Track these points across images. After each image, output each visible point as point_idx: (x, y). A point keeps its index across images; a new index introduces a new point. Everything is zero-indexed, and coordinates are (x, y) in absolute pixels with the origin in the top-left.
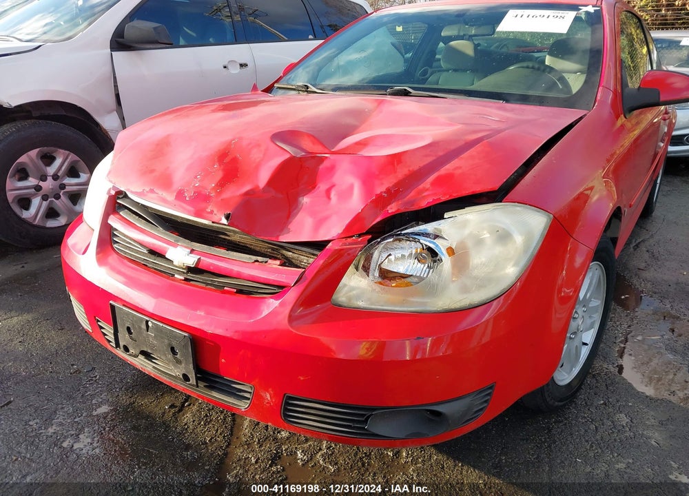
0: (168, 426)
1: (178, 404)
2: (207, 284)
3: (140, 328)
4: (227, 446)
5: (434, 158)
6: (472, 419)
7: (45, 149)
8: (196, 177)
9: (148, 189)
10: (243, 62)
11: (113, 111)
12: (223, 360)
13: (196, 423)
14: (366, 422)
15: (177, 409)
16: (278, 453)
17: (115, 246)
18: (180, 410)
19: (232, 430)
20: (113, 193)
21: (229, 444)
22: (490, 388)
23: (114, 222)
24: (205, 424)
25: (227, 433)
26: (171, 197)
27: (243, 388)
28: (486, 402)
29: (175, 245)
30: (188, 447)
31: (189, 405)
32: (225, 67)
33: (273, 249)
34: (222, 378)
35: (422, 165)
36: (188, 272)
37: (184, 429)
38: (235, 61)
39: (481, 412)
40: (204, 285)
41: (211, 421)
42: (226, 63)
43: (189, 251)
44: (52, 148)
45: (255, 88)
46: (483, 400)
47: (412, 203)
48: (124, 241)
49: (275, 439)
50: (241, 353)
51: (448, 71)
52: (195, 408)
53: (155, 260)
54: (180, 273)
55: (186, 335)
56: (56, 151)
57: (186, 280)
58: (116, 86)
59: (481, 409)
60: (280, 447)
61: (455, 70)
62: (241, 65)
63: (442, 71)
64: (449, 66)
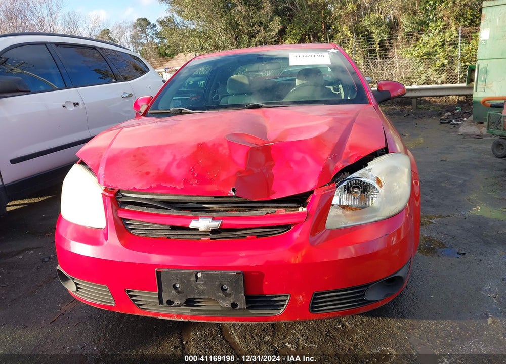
3: (189, 281)
8: (190, 171)
10: (75, 101)
12: (266, 283)
16: (274, 349)
17: (133, 232)
18: (184, 348)
19: (232, 348)
23: (124, 215)
25: (230, 350)
27: (281, 299)
31: (187, 343)
32: (64, 106)
36: (211, 233)
38: (70, 102)
42: (64, 103)
43: (211, 219)
51: (232, 94)
52: (193, 343)
53: (177, 232)
54: (205, 236)
55: (237, 272)
57: (212, 239)
60: (272, 346)
61: (236, 94)
62: (75, 104)
63: (229, 95)
64: (233, 92)
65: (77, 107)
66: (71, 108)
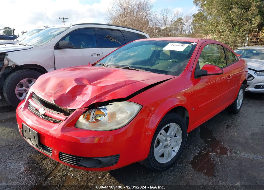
0: (38, 164)
1: (44, 158)
2: (47, 119)
3: (28, 130)
4: (52, 171)
5: (114, 88)
6: (113, 164)
7: (29, 78)
8: (51, 89)
9: (39, 92)
10: (98, 54)
11: (53, 68)
12: (45, 141)
13: (47, 164)
14: (79, 161)
15: (43, 159)
16: (66, 174)
17: (29, 107)
18: (43, 160)
19: (56, 167)
20: (32, 93)
21: (53, 170)
22: (118, 155)
23: (30, 101)
24: (49, 164)
25: (54, 167)
26: (43, 94)
27: (50, 149)
28: (117, 160)
29: (41, 108)
30: (41, 170)
31: (47, 158)
32: (92, 55)
33: (69, 111)
34: (45, 146)
35: (109, 90)
36: (43, 116)
37: (42, 165)
38: (95, 53)
39: (116, 163)
40: (46, 120)
41: (51, 163)
42: (92, 54)
43: (44, 110)
44: (31, 78)
45: (89, 64)
46: (116, 159)
47: (102, 100)
48: (31, 106)
49: (68, 170)
50: (49, 139)
52: (48, 159)
53: (36, 112)
54: (41, 116)
55: (37, 132)
56: (32, 79)
57: (42, 118)
58: (54, 60)
59: (116, 162)
60: (68, 172)
61: (164, 60)
62: (98, 55)
63: (161, 60)
64: (163, 59)
65: (99, 56)
66: (96, 56)
